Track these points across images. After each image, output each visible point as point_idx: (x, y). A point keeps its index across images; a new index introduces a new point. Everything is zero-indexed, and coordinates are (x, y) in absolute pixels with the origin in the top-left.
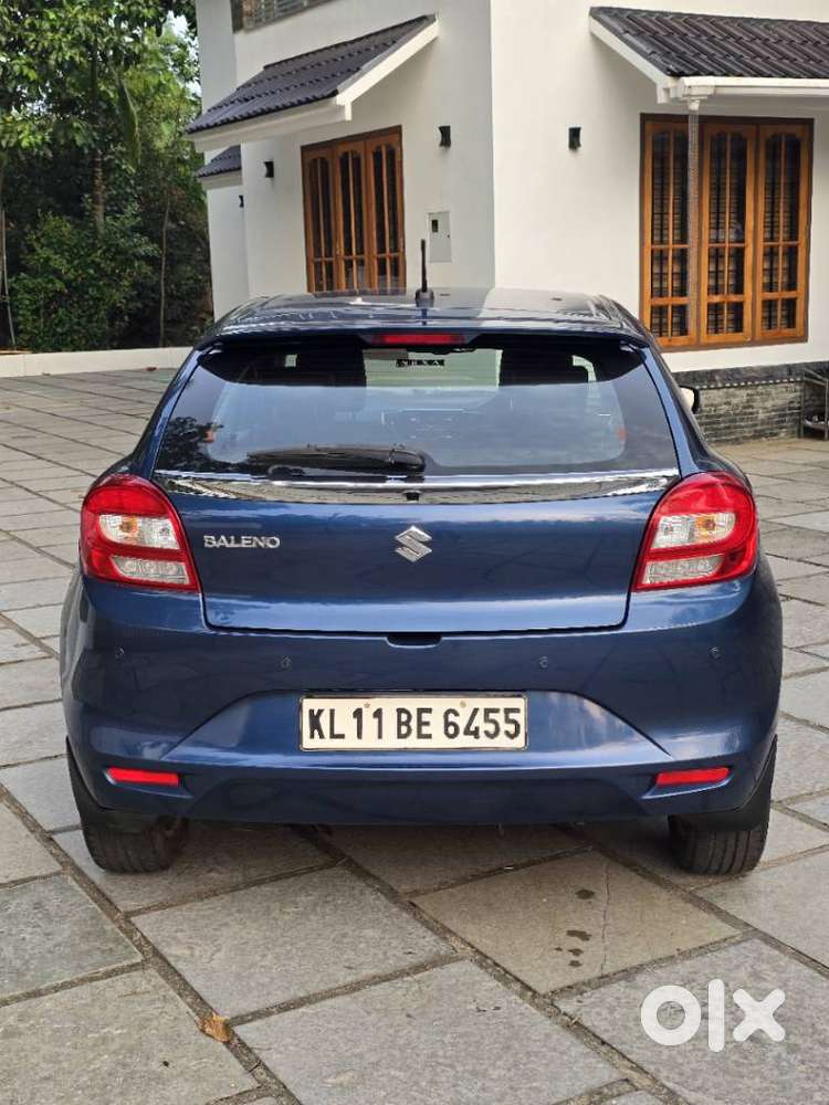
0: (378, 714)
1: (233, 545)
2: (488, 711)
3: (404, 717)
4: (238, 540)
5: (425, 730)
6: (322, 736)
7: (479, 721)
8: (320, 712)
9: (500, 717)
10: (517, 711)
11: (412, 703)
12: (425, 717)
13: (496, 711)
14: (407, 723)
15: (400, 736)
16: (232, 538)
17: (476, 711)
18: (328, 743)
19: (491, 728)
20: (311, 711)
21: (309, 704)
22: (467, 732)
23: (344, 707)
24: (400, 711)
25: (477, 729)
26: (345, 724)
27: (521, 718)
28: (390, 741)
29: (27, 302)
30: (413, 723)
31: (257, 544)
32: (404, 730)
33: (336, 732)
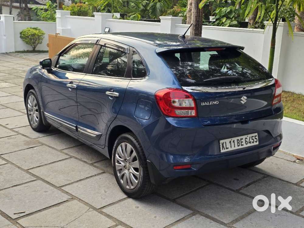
0: (234, 141)
1: (208, 104)
3: (238, 141)
4: (209, 103)
5: (242, 143)
6: (224, 149)
7: (251, 140)
8: (224, 143)
9: (254, 138)
11: (239, 138)
12: (242, 141)
13: (253, 137)
14: (239, 143)
15: (238, 146)
16: (208, 102)
17: (250, 137)
18: (226, 150)
19: (252, 141)
20: (222, 143)
21: (221, 142)
22: (249, 143)
23: (227, 141)
25: (251, 141)
26: (228, 145)
27: (257, 137)
28: (237, 148)
30: (240, 142)
31: (214, 103)
32: (239, 144)
33: (227, 147)
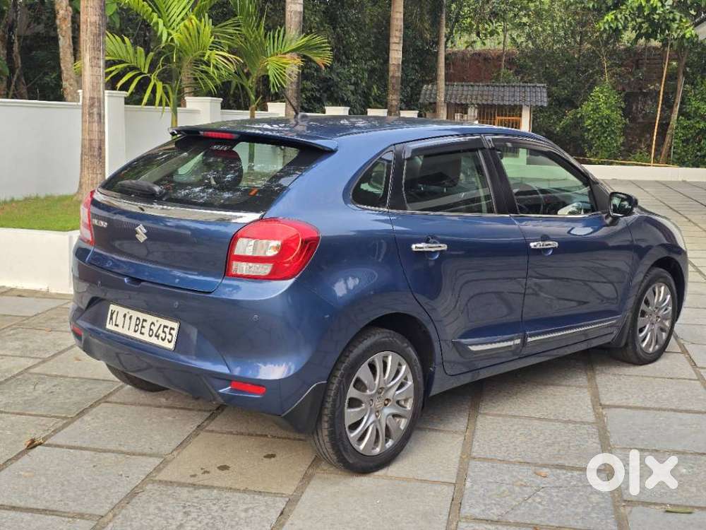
0: (131, 318)
1: (97, 224)
2: (165, 327)
3: (138, 322)
4: (98, 222)
5: (143, 330)
6: (112, 324)
7: (161, 331)
8: (115, 311)
9: (167, 331)
10: (173, 329)
11: (142, 316)
12: (145, 324)
13: (167, 327)
14: (138, 325)
15: (135, 331)
17: (161, 325)
18: (114, 328)
19: (163, 335)
20: (112, 311)
21: (112, 307)
22: (155, 336)
23: (121, 311)
24: (138, 319)
25: (159, 334)
26: (120, 320)
27: (174, 333)
28: (131, 333)
29: (680, 135)
30: (140, 326)
31: (102, 225)
33: (117, 323)
